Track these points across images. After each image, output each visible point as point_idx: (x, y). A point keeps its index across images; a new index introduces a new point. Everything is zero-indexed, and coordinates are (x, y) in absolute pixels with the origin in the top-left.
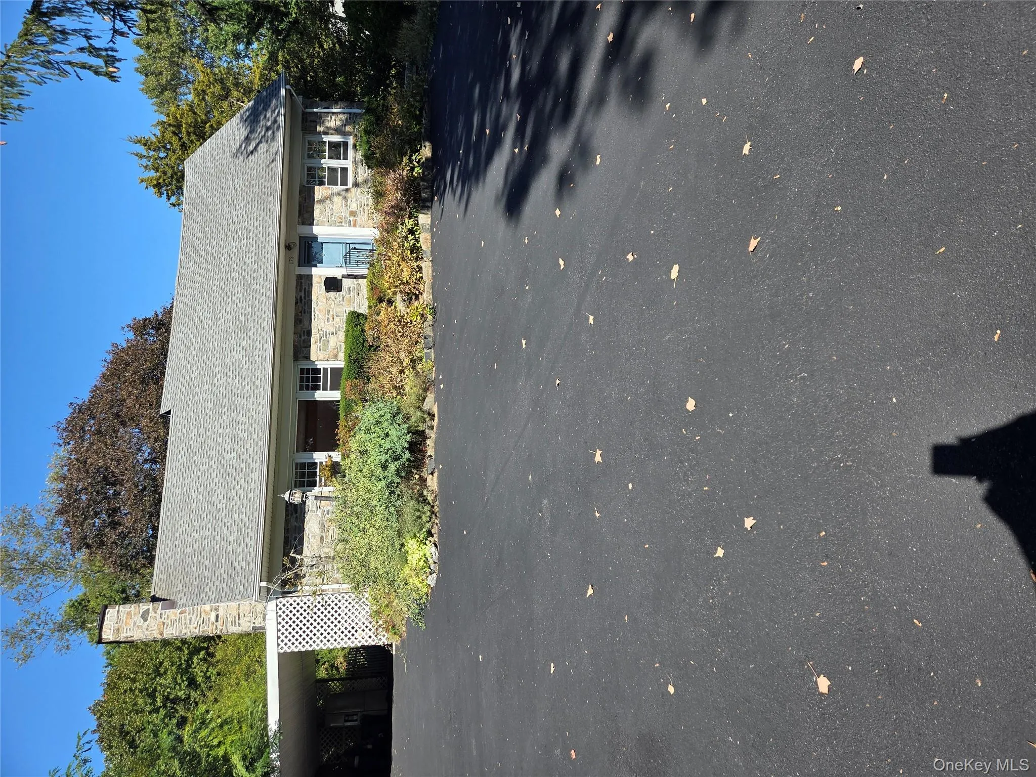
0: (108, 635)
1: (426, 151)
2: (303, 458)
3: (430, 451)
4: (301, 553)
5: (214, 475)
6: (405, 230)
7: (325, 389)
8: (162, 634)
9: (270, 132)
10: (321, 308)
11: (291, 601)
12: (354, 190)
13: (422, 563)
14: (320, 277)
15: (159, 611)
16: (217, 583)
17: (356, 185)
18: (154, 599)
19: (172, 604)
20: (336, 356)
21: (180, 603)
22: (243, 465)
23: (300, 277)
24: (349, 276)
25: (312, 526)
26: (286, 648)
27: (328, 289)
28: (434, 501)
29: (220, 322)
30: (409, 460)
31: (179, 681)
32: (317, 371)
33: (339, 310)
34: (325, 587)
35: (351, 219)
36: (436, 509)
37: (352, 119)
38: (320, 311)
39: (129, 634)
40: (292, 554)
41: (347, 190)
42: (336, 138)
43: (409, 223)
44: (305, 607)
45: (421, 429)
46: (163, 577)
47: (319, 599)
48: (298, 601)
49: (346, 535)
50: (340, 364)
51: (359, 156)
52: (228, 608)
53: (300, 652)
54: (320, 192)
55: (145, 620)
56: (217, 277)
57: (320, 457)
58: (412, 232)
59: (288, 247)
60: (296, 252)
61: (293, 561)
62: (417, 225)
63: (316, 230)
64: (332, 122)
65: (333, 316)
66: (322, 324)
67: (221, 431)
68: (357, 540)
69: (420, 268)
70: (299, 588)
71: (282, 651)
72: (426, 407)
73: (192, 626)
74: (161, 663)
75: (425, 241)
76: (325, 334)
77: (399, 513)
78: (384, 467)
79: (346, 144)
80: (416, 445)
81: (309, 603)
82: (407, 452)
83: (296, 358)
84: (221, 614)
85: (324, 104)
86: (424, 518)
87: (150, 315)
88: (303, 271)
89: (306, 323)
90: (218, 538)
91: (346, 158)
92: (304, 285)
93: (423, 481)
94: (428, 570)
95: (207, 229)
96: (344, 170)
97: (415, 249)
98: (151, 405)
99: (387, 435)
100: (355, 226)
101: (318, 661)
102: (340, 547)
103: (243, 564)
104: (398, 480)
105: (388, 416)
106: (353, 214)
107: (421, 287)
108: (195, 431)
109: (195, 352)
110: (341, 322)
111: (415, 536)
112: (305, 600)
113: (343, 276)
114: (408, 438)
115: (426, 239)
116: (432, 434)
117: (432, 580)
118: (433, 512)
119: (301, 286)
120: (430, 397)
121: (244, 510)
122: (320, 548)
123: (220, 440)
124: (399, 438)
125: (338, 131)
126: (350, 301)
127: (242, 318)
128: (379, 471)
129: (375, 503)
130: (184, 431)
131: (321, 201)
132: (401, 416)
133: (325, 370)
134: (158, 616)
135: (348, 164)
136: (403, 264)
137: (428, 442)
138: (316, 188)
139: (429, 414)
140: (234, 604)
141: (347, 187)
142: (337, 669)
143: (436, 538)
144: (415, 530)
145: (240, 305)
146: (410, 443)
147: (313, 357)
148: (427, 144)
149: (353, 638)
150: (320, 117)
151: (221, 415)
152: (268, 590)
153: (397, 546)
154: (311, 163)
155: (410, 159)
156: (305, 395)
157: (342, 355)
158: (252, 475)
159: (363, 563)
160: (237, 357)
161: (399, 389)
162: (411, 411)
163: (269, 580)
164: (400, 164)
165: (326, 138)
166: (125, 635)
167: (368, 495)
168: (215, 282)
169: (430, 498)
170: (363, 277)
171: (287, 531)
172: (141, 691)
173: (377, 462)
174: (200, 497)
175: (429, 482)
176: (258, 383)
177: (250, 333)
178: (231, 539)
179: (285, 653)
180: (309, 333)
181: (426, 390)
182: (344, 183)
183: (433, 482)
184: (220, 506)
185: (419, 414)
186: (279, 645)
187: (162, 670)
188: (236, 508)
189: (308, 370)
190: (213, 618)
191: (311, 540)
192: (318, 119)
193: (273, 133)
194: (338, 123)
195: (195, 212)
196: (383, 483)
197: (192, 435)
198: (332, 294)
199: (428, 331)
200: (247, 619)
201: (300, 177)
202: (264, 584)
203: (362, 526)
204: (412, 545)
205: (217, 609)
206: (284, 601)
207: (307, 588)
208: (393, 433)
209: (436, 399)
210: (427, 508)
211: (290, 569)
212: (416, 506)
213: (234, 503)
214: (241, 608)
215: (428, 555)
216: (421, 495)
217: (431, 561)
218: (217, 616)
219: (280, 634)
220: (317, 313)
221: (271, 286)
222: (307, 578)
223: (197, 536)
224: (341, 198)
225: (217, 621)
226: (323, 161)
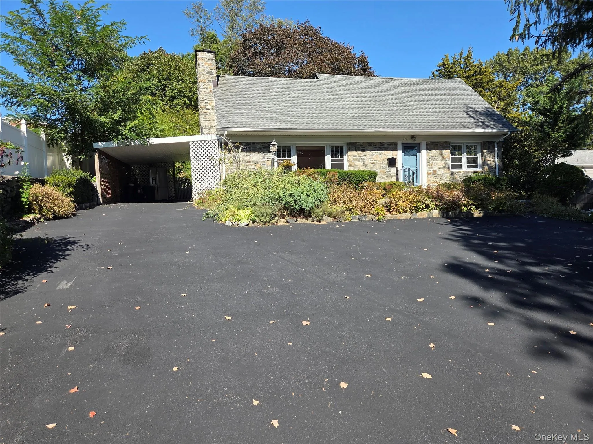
0: (200, 55)
1: (477, 214)
2: (293, 151)
3: (299, 220)
4: (242, 151)
5: (283, 104)
6: (428, 203)
7: (332, 160)
8: (200, 82)
9: (481, 124)
10: (378, 156)
11: (216, 147)
12: (449, 172)
13: (238, 217)
14: (396, 155)
15: (212, 79)
16: (226, 108)
17: (452, 173)
18: (218, 77)
19: (215, 86)
20: (350, 165)
21: (216, 90)
22: (289, 119)
23: (396, 144)
24: (397, 171)
25: (256, 156)
26: (192, 145)
27: (389, 160)
28: (272, 223)
29: (368, 102)
30: (295, 208)
31: (174, 91)
32: (342, 155)
33: (377, 166)
34: (224, 165)
35: (432, 171)
36: (267, 225)
37: (492, 170)
38: (377, 156)
39: (200, 65)
40: (241, 146)
41: (449, 168)
42: (480, 161)
43: (433, 205)
44: (213, 155)
45: (312, 215)
46: (230, 81)
47: (217, 162)
48: (217, 151)
49: (253, 175)
50: (346, 168)
51: (470, 175)
52: (213, 114)
53: (189, 153)
54: (447, 153)
55: (207, 73)
56: (394, 99)
57: (294, 159)
58: (427, 206)
59: (413, 137)
60: (410, 141)
61: (238, 148)
62: (432, 209)
63: (424, 152)
64: (489, 159)
65: (374, 163)
66: (369, 157)
67: (308, 106)
68: (250, 182)
69: (406, 212)
70: (223, 151)
71: (190, 144)
72: (325, 217)
73: (204, 96)
74: (184, 82)
75: (423, 214)
76: (363, 159)
77: (264, 205)
78: (291, 195)
79: (477, 167)
80: (303, 213)
81: (215, 157)
82: (299, 208)
83: (349, 144)
84: (211, 111)
85: (500, 154)
86: (262, 218)
87: (370, 65)
88: (399, 146)
89: (369, 148)
90: (250, 107)
91: (468, 167)
92: (392, 147)
93: (283, 217)
94: (234, 221)
95: (421, 92)
96: (461, 166)
97: (417, 209)
98: (320, 68)
99: (308, 196)
100: (427, 173)
101: (184, 162)
102: (246, 172)
103: (236, 121)
104: (283, 203)
105: (319, 196)
106: (435, 172)
107: (395, 213)
108: (307, 92)
109: (351, 90)
110: (370, 168)
111: (252, 213)
112: (217, 155)
113: (397, 168)
114: (307, 208)
115: (424, 215)
116: (309, 221)
117: (228, 223)
118: (265, 223)
119: (390, 145)
120: (330, 220)
121: (265, 120)
122: (244, 161)
123: (303, 106)
124: (307, 203)
125: (484, 162)
126: (383, 172)
127: (371, 114)
128: (288, 192)
129: (271, 191)
130: (307, 87)
131: (441, 154)
132: (319, 203)
133: (343, 160)
134: (209, 79)
135: (465, 168)
136: (408, 202)
137: (305, 219)
138: (449, 151)
139: (321, 219)
140: (215, 117)
141: (450, 168)
142: (180, 173)
143: (251, 225)
144: (256, 213)
145: (378, 112)
146: (304, 209)
147: (349, 153)
148: (482, 214)
149: (196, 181)
150: (492, 152)
151: (317, 105)
152: (222, 135)
153: (247, 204)
154: (464, 148)
155: (471, 204)
156: (328, 150)
157: (351, 169)
158: (284, 124)
159: (237, 186)
160: (349, 112)
161: (334, 202)
162: (322, 209)
163: (228, 136)
164: (468, 199)
165: (479, 155)
166: (200, 63)
167: (275, 187)
168: (391, 98)
169: (273, 221)
170: (397, 179)
171: (254, 143)
172: (169, 73)
173: (293, 191)
174: (272, 97)
175: (282, 220)
176: (335, 124)
177: (362, 119)
178: (250, 114)
179: (189, 146)
180: (363, 150)
181: (334, 217)
182: (453, 167)
183: (282, 222)
184: (267, 107)
185: (321, 214)
186: (194, 142)
187: (180, 83)
188: (266, 116)
189: (343, 151)
190: (208, 107)
191: (249, 157)
192: (491, 150)
193: (481, 126)
194: (489, 162)
195: (431, 85)
196: (282, 195)
197: (305, 91)
198: (386, 162)
199: (368, 218)
200: (207, 125)
201: (455, 142)
202: (226, 133)
203: (258, 184)
204: (248, 212)
205: (212, 109)
206: (217, 144)
207: (223, 155)
208: (310, 200)
209: (329, 223)
210: (268, 219)
211: (234, 146)
212: (269, 214)
213: (268, 115)
214: (212, 122)
215: (242, 221)
216: (275, 216)
217: (239, 222)
218: (209, 109)
219: (199, 142)
220: (375, 154)
221: (390, 129)
222: (228, 155)
223: (251, 96)
224: (444, 165)
225: (206, 109)
226: (465, 154)
